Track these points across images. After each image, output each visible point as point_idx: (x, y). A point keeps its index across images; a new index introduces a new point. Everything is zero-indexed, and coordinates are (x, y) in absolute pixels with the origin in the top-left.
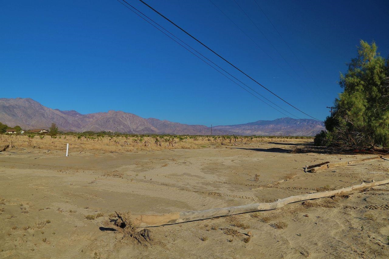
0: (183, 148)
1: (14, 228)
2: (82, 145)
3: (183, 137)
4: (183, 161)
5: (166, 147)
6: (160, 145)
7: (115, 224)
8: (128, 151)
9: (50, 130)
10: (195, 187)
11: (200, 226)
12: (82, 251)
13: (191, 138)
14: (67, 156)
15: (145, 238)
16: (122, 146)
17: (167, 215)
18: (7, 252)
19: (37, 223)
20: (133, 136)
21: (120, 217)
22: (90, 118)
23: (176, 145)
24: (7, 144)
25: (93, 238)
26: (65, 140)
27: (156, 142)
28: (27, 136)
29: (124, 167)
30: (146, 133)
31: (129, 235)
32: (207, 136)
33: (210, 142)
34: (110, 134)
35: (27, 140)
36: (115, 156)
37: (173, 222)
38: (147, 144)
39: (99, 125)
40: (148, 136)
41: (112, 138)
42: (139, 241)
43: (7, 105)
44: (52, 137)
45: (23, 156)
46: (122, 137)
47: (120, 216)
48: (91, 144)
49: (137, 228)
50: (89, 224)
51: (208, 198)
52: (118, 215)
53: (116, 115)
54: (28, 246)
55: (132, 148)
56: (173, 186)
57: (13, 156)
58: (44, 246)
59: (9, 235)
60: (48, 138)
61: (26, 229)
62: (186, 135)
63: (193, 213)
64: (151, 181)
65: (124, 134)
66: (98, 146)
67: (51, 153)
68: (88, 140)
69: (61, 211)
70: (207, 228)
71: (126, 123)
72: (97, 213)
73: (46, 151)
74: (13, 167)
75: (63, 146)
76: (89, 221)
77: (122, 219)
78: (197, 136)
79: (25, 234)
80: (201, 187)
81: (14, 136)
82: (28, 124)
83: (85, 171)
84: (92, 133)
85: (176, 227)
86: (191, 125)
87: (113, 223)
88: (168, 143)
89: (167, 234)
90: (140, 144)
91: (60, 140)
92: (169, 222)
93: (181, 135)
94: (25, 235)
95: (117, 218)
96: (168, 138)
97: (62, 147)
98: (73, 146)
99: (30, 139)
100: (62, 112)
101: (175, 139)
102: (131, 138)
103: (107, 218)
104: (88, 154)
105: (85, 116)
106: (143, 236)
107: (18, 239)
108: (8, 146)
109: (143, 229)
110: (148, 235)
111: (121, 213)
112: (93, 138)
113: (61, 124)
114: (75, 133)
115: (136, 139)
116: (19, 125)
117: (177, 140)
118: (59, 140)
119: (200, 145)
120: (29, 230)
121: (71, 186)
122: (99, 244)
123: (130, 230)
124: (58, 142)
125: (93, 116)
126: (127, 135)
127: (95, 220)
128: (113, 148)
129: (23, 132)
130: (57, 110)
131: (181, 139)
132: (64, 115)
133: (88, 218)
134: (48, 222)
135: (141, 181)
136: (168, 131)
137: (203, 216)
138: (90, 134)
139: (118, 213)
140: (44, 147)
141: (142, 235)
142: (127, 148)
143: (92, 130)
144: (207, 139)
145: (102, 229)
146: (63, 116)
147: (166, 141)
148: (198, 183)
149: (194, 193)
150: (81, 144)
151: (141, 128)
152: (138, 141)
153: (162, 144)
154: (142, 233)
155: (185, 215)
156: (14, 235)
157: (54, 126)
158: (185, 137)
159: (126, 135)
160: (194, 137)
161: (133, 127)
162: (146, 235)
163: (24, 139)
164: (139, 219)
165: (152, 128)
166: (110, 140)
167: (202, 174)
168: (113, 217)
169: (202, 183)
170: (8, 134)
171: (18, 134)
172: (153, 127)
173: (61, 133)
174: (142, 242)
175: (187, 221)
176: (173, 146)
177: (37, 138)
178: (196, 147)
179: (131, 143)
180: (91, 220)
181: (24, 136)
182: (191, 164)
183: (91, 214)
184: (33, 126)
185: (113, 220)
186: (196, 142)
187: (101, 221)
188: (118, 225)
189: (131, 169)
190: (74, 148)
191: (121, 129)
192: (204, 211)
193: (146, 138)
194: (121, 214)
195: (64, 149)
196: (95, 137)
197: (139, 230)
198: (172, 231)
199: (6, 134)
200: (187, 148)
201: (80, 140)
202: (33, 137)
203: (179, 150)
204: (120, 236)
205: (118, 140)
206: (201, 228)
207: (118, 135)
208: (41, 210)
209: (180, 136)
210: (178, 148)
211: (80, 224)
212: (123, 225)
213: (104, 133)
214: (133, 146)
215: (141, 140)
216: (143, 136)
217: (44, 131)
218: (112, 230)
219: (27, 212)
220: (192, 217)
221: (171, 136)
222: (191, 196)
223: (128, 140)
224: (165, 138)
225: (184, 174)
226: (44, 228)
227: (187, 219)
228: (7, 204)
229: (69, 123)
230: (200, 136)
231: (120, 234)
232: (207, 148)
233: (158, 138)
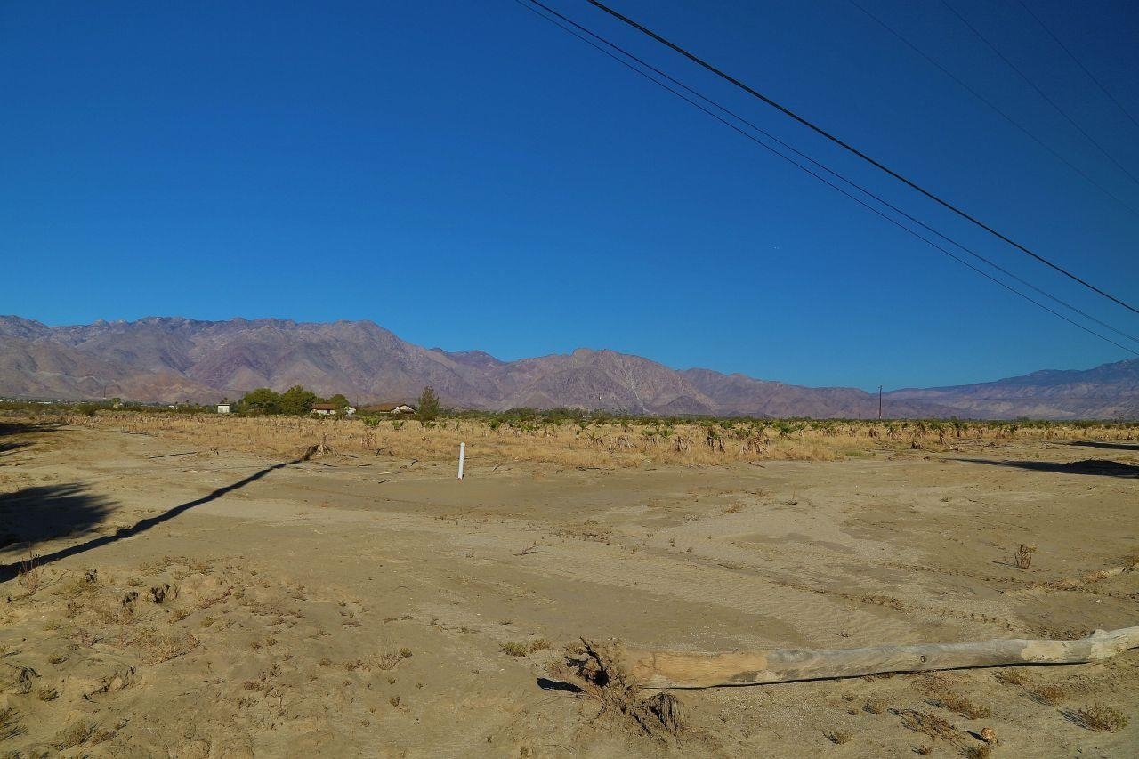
0: (789, 457)
1: (324, 664)
2: (503, 449)
3: (792, 426)
4: (789, 498)
5: (737, 454)
6: (721, 448)
7: (580, 673)
8: (626, 465)
9: (418, 407)
10: (821, 579)
11: (830, 697)
12: (489, 740)
13: (815, 427)
14: (460, 476)
15: (662, 721)
16: (611, 450)
17: (730, 658)
18: (307, 721)
19: (380, 653)
20: (645, 421)
21: (593, 654)
22: (524, 372)
23: (770, 448)
24: (312, 442)
25: (518, 708)
26: (456, 434)
27: (708, 438)
28: (360, 423)
29: (614, 511)
30: (681, 412)
31: (618, 709)
32: (868, 422)
33: (876, 439)
34: (578, 418)
35: (362, 432)
36: (589, 480)
37: (747, 680)
38: (682, 446)
39: (549, 390)
40: (688, 422)
41: (583, 428)
42: (644, 727)
43: (315, 340)
44: (423, 424)
45: (349, 476)
46: (613, 424)
47: (592, 650)
48: (526, 446)
49: (642, 688)
50: (510, 666)
51: (859, 614)
52: (588, 648)
53: (596, 362)
54: (355, 711)
55: (641, 456)
56: (755, 571)
57: (327, 475)
58: (392, 716)
59: (313, 678)
60: (413, 425)
61: (351, 668)
62: (801, 420)
63: (810, 656)
64: (689, 555)
65: (618, 417)
66: (543, 451)
67: (420, 468)
68: (518, 433)
69: (440, 628)
70: (852, 706)
71: (623, 384)
72: (531, 639)
73: (408, 463)
74: (325, 504)
75: (450, 449)
76: (510, 659)
77: (598, 661)
78: (836, 420)
79: (349, 679)
80: (840, 578)
81: (331, 422)
82: (364, 391)
83: (508, 520)
84: (529, 414)
85: (758, 695)
86: (816, 389)
87: (577, 669)
88: (744, 444)
89: (726, 712)
90: (662, 446)
91: (445, 432)
92: (735, 677)
93: (786, 418)
94: (348, 683)
95: (585, 656)
96: (746, 428)
97: (449, 453)
98: (476, 451)
99: (369, 431)
100: (449, 356)
101: (766, 431)
102: (639, 429)
103: (558, 656)
104: (516, 472)
105: (509, 367)
106: (657, 714)
107: (333, 690)
108: (315, 449)
109: (657, 692)
110: (670, 711)
111: (596, 641)
112: (531, 428)
113: (448, 388)
114: (486, 413)
115: (653, 430)
116: (342, 393)
117: (771, 433)
118: (440, 434)
119: (843, 451)
120: (359, 671)
121: (468, 562)
122: (533, 726)
123: (619, 692)
124: (440, 439)
125: (531, 367)
126: (626, 418)
127: (526, 657)
128: (586, 456)
129: (352, 410)
130: (438, 350)
131: (786, 430)
132: (454, 365)
133: (511, 651)
134: (407, 655)
135: (662, 552)
136: (747, 407)
137: (839, 668)
138: (523, 416)
139: (588, 642)
140: (402, 451)
141: (653, 709)
142: (625, 455)
143: (530, 406)
144: (865, 429)
145: (544, 683)
146: (454, 368)
147: (740, 435)
148: (831, 566)
149: (817, 596)
150: (500, 443)
151: (667, 398)
152: (659, 436)
153: (728, 445)
154: (653, 704)
155: (782, 659)
156: (323, 681)
157: (428, 393)
158: (799, 423)
159: (624, 419)
160: (826, 424)
161: (643, 395)
162: (665, 710)
163: (353, 430)
164: (647, 663)
165: (700, 398)
166: (578, 433)
167: (846, 540)
168: (576, 652)
169: (844, 565)
170: (316, 416)
171: (341, 416)
172: (703, 396)
173: (448, 413)
174: (652, 729)
175: (790, 679)
176: (759, 452)
177: (385, 427)
178: (830, 454)
179: (636, 442)
180: (517, 658)
181: (355, 422)
182: (814, 506)
183: (517, 641)
184: (376, 395)
185: (573, 662)
186: (831, 440)
187: (541, 663)
188: (587, 677)
189: (634, 519)
190: (480, 454)
191: (610, 401)
192: (844, 652)
193: (680, 429)
194: (597, 646)
195: (454, 458)
196: (538, 425)
197: (646, 695)
198: (743, 706)
199: (312, 417)
200: (802, 459)
201: (495, 433)
202: (375, 425)
203: (780, 463)
204: (592, 707)
205: (599, 434)
206: (833, 704)
207: (601, 419)
208: (389, 620)
209: (781, 420)
210: (775, 459)
211: (486, 665)
212: (601, 679)
213: (562, 412)
214: (643, 452)
215: (666, 432)
216: (674, 420)
217: (404, 408)
218: (571, 688)
219: (354, 624)
220: (803, 669)
221: (756, 421)
222: (807, 605)
223: (629, 435)
224: (738, 426)
225: (791, 537)
226: (395, 670)
227: (788, 673)
228: (309, 599)
229: (468, 385)
230: (843, 421)
231: (593, 701)
232: (866, 458)
233: (717, 427)
